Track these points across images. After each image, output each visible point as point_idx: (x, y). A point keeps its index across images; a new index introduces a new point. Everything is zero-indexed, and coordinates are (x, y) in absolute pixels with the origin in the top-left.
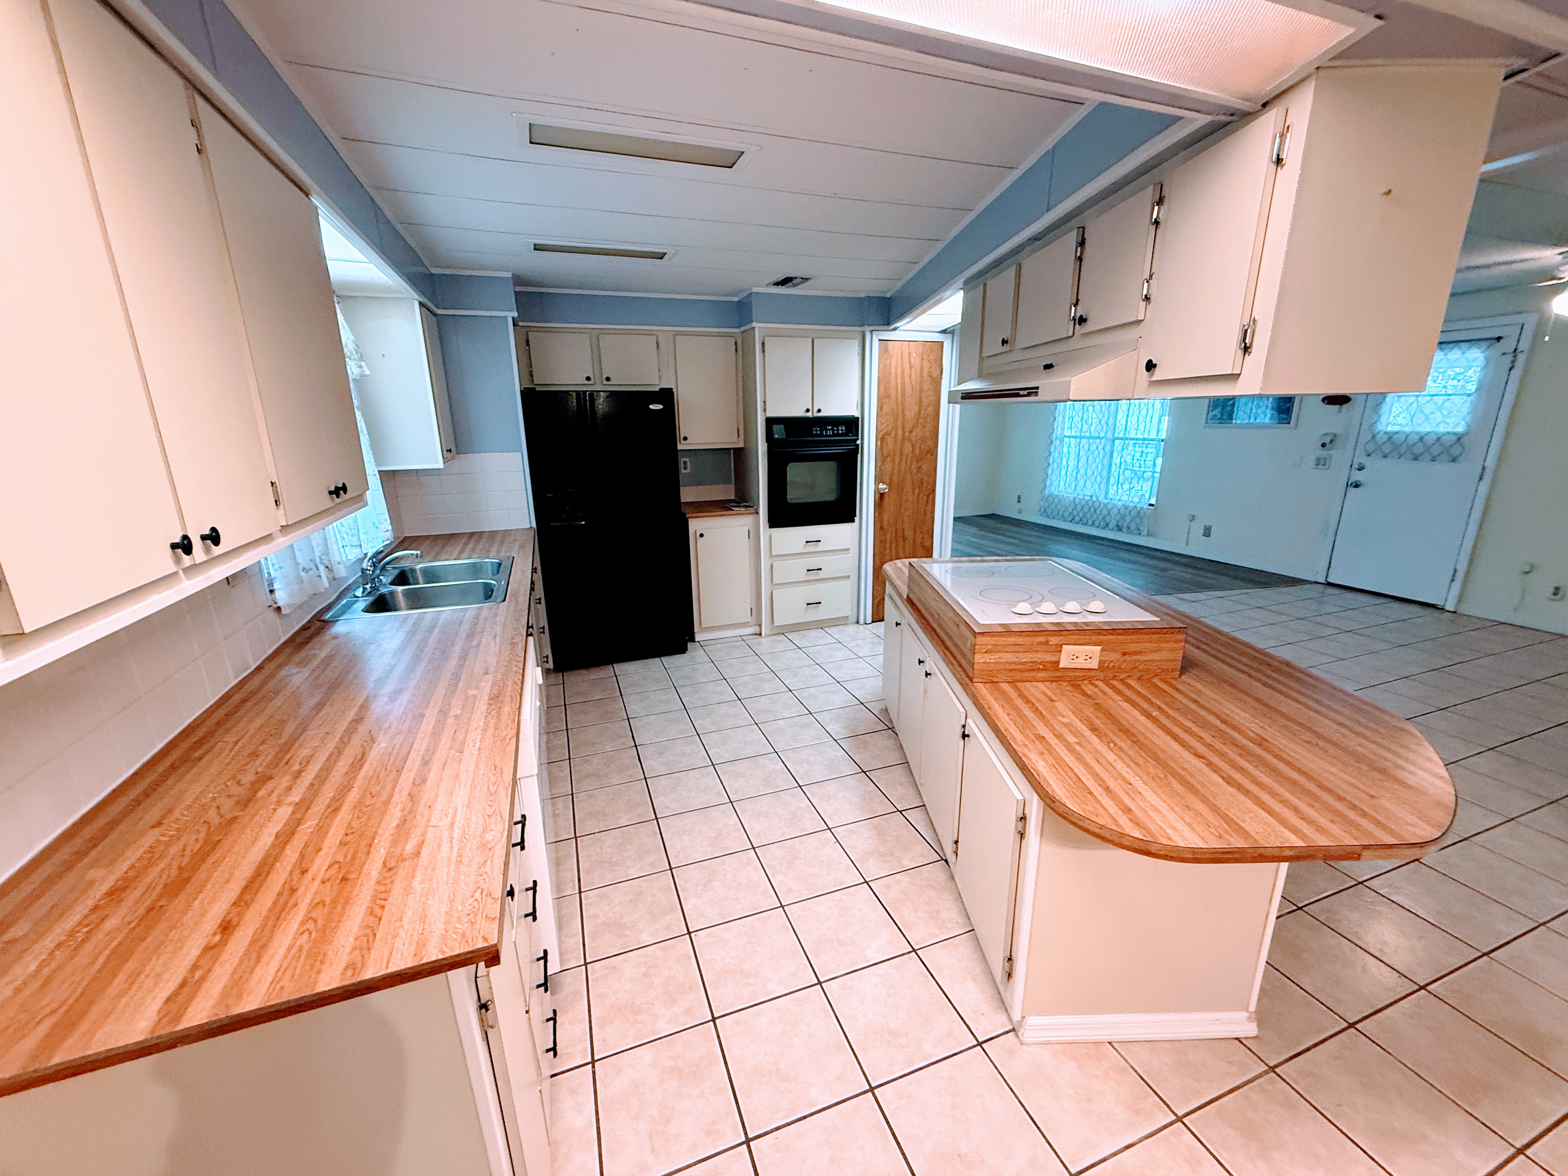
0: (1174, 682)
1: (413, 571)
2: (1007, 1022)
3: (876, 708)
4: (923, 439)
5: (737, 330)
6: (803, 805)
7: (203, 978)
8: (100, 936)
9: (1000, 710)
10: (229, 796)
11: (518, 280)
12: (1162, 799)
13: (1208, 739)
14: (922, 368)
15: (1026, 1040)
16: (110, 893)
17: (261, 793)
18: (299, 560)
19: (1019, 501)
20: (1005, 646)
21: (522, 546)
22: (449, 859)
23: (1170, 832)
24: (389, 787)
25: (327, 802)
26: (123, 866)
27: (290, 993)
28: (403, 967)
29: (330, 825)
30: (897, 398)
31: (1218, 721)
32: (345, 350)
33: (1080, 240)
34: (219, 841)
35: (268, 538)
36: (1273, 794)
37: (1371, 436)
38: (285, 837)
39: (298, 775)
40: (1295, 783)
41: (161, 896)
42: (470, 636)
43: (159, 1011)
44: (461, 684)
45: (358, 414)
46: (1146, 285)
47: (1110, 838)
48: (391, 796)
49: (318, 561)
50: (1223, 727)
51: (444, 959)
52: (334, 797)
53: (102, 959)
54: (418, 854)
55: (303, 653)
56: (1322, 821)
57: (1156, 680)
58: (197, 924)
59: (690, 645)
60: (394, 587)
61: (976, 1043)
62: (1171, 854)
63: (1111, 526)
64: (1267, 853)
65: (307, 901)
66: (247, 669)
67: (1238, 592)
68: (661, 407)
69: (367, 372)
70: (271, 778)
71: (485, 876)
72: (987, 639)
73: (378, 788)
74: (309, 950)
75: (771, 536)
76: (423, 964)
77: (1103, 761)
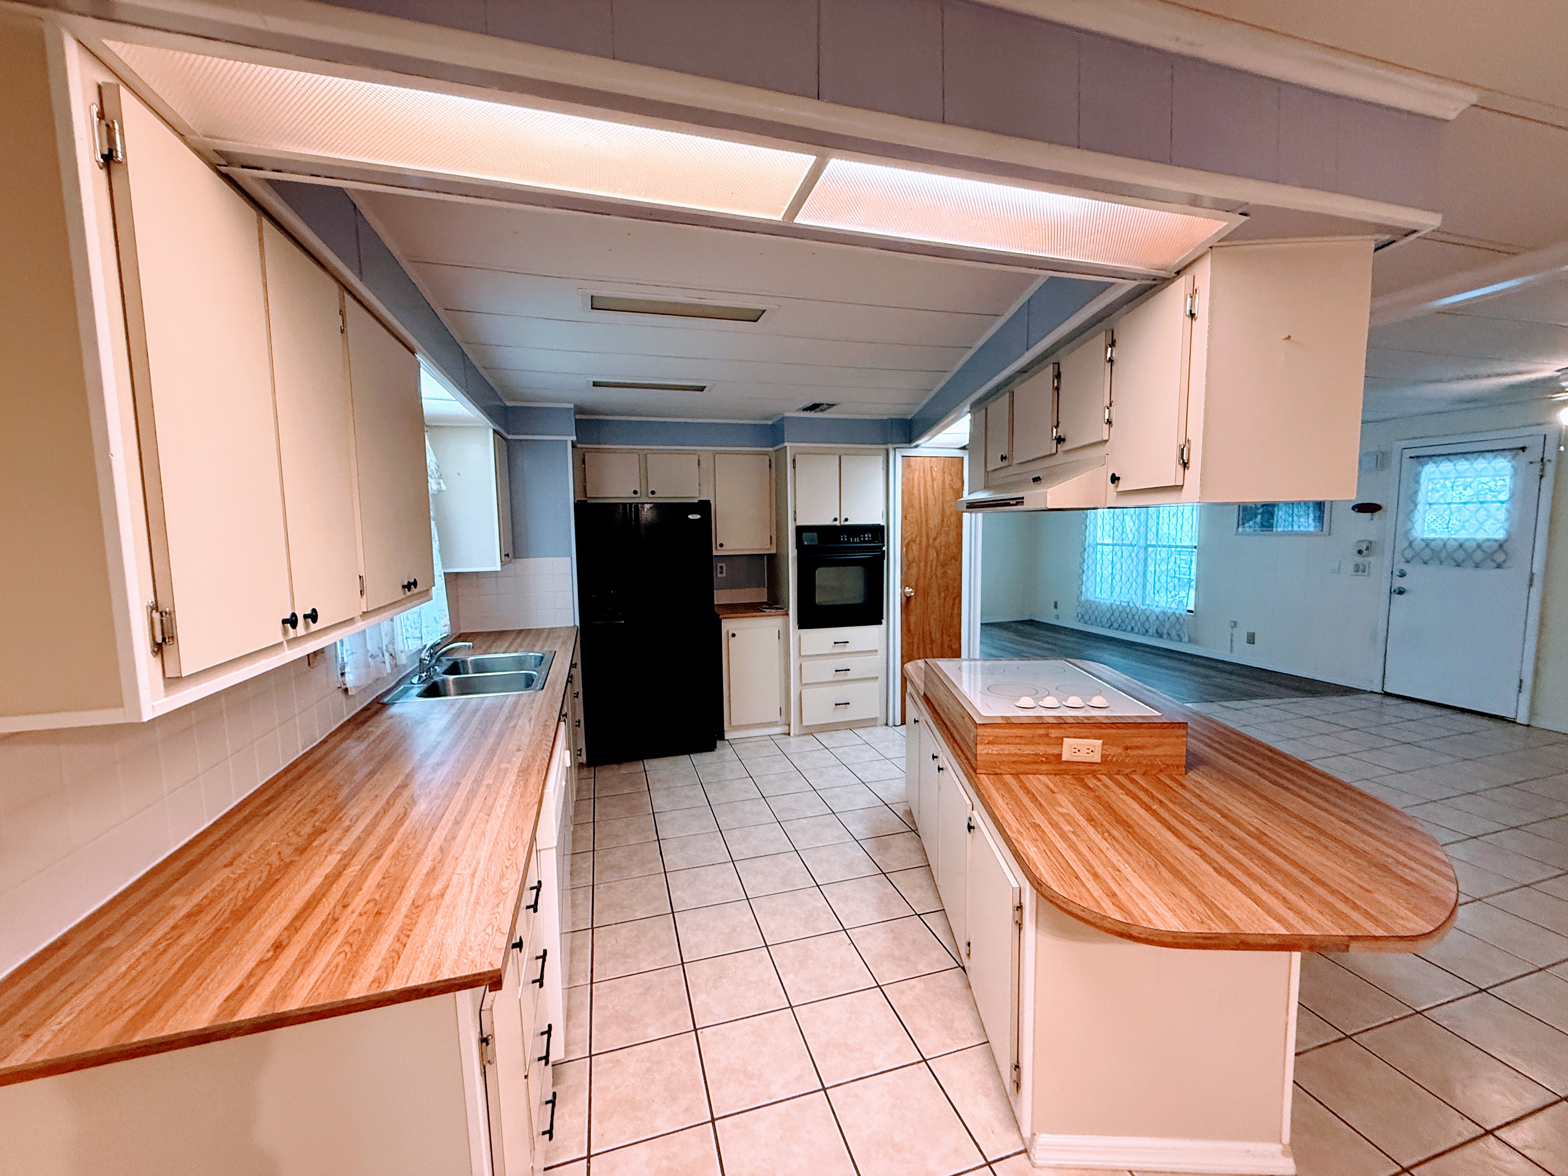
0: (1180, 778)
1: (464, 662)
2: (1020, 1142)
3: (900, 810)
4: (948, 546)
5: (771, 449)
6: (819, 905)
7: (257, 984)
8: (176, 948)
9: (1000, 800)
10: (289, 844)
11: (579, 410)
12: (1148, 885)
13: (1206, 831)
14: (943, 482)
15: (1039, 1162)
16: (189, 915)
17: (315, 843)
18: (369, 647)
19: (1056, 607)
20: (1006, 737)
21: (564, 643)
22: (468, 901)
23: (1151, 915)
24: (424, 841)
25: (370, 852)
26: (197, 898)
27: (324, 999)
28: (420, 983)
29: (371, 870)
30: (920, 507)
31: (1218, 816)
32: (429, 470)
33: (1056, 373)
34: (278, 880)
35: (351, 621)
36: (1263, 884)
37: (1407, 544)
38: (332, 879)
39: (348, 829)
40: (1287, 875)
41: (229, 919)
42: (509, 718)
43: (220, 1006)
44: (495, 759)
45: (433, 523)
46: (1107, 411)
47: (1093, 921)
48: (425, 847)
49: (384, 648)
50: (1223, 821)
51: (455, 979)
52: (376, 848)
53: (178, 965)
54: (442, 895)
55: (363, 730)
56: (1311, 911)
57: (1162, 777)
58: (255, 942)
59: (719, 743)
60: (446, 676)
61: (984, 1162)
62: (1151, 938)
63: (1151, 631)
64: (1250, 940)
65: (346, 928)
66: (314, 742)
67: (1286, 700)
68: (698, 517)
69: (444, 488)
70: (325, 831)
71: (497, 915)
72: (988, 730)
73: (414, 842)
74: (344, 966)
75: (800, 639)
76: (439, 982)
77: (1096, 850)
